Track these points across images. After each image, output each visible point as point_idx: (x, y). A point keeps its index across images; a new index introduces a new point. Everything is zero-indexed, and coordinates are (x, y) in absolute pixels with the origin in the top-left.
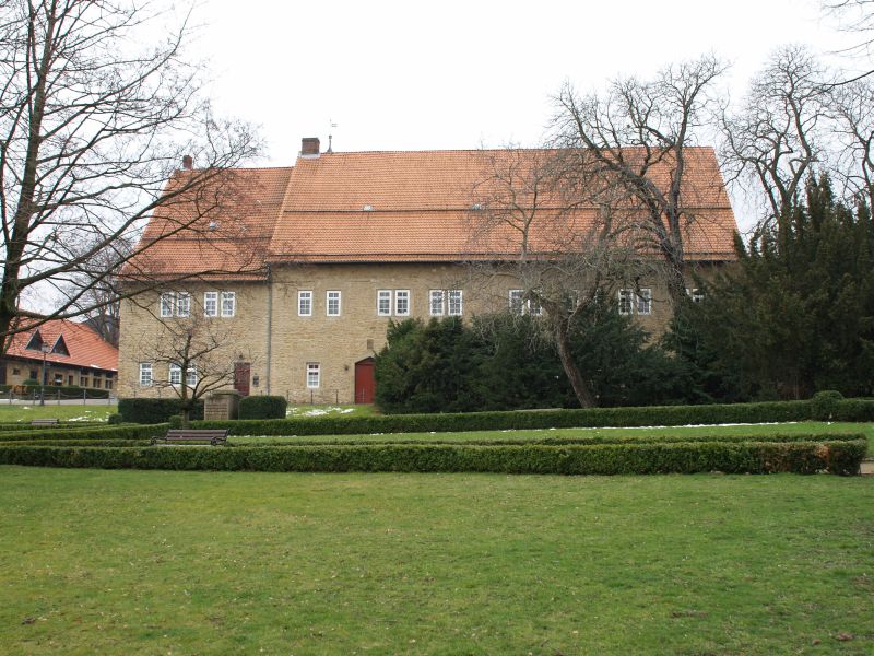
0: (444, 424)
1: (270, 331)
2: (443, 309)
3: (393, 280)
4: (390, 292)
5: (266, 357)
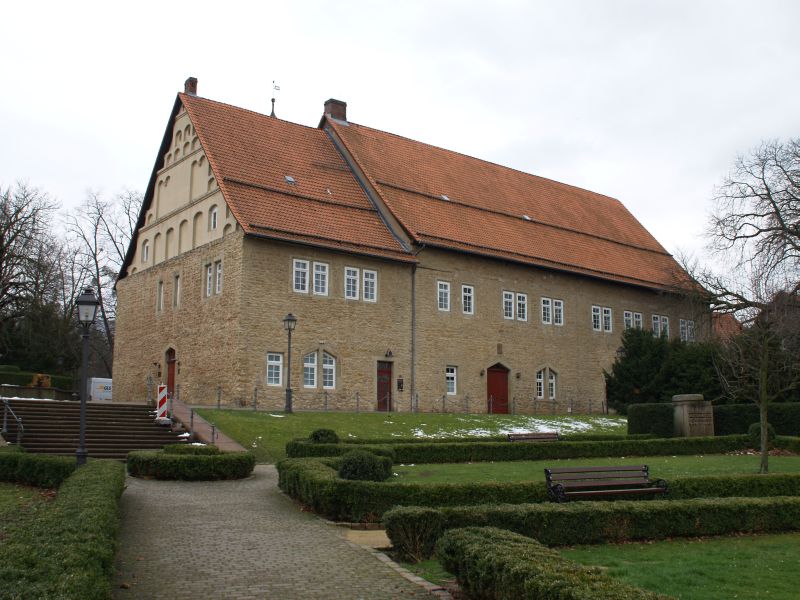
1: (413, 324)
3: (516, 282)
5: (409, 356)
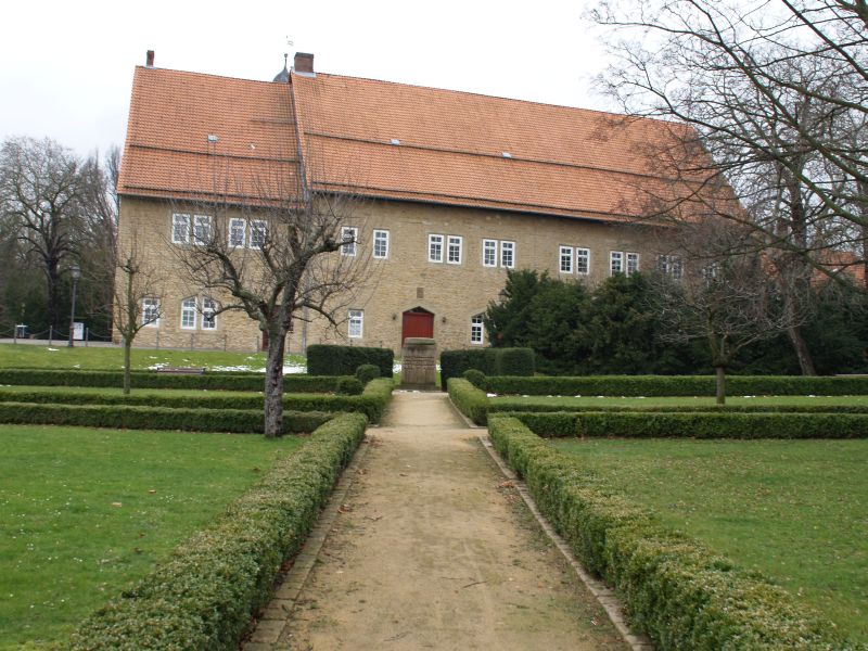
0: (821, 387)
2: (496, 260)
4: (442, 237)
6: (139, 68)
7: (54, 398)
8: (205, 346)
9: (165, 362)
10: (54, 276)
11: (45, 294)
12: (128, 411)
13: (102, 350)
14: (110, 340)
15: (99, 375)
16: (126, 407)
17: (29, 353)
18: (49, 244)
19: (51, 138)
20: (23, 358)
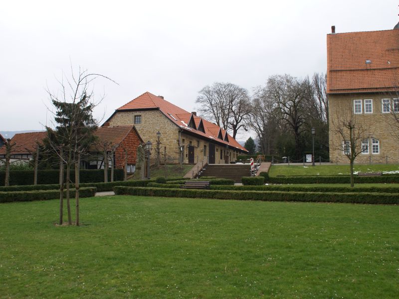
6: (328, 35)
7: (325, 189)
8: (374, 162)
9: (358, 170)
10: (298, 135)
11: (294, 142)
12: (368, 195)
13: (328, 166)
14: (329, 161)
15: (332, 178)
16: (366, 193)
17: (296, 169)
18: (294, 120)
19: (287, 74)
20: (294, 171)
